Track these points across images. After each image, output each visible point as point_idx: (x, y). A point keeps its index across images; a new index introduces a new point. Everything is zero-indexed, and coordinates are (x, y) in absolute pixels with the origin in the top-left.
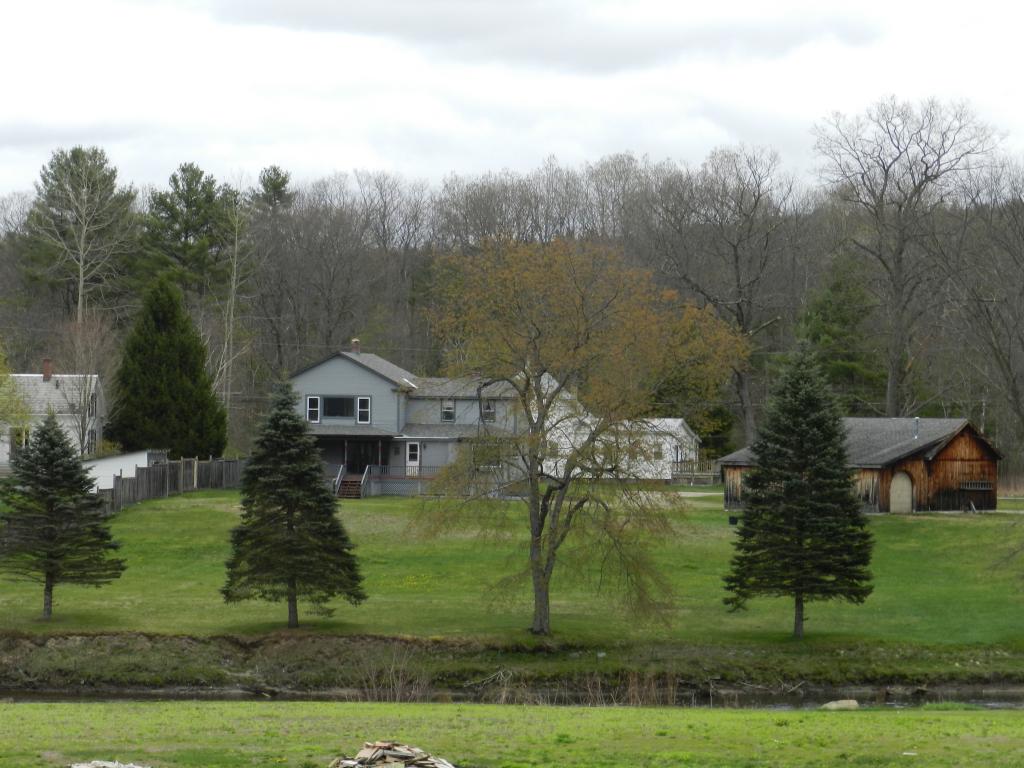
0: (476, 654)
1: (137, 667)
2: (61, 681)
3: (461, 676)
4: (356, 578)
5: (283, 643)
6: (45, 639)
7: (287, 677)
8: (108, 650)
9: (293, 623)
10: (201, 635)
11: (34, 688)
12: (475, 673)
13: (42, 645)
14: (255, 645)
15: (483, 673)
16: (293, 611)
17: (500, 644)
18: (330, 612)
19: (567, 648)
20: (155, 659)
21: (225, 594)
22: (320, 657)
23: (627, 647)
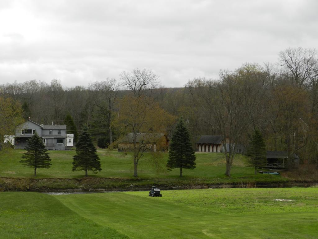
0: (125, 181)
1: (59, 185)
2: (44, 189)
3: (124, 186)
4: (100, 165)
5: (87, 180)
6: (39, 180)
7: (89, 187)
8: (52, 182)
9: (86, 176)
10: (70, 178)
11: (39, 190)
13: (38, 181)
14: (81, 180)
15: (128, 185)
16: (86, 173)
17: (129, 179)
18: (96, 173)
19: (142, 179)
20: (62, 184)
21: (74, 169)
22: (95, 182)
23: (152, 179)
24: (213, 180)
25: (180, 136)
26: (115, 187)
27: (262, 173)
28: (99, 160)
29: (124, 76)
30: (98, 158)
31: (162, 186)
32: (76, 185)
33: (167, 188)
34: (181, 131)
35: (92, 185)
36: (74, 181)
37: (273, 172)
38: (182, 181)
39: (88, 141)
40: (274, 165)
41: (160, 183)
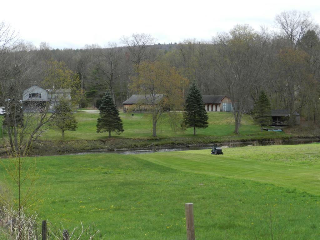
0: (145, 141)
1: (87, 146)
2: (73, 150)
3: (145, 145)
4: (122, 127)
5: (111, 140)
6: (67, 142)
7: (114, 147)
9: (110, 137)
10: (95, 139)
11: (69, 151)
12: (148, 144)
14: (105, 141)
15: (149, 144)
16: (110, 134)
17: (149, 139)
18: (119, 134)
19: (161, 139)
20: (89, 145)
21: (98, 131)
22: (119, 143)
23: (169, 138)
24: (224, 138)
25: (193, 98)
26: (137, 147)
27: (267, 130)
28: (121, 122)
29: (123, 39)
30: (120, 120)
31: (179, 145)
32: (102, 145)
33: (184, 146)
34: (194, 93)
35: (116, 145)
36: (99, 142)
37: (277, 129)
38: (197, 140)
39: (111, 105)
40: (277, 122)
41: (177, 142)
